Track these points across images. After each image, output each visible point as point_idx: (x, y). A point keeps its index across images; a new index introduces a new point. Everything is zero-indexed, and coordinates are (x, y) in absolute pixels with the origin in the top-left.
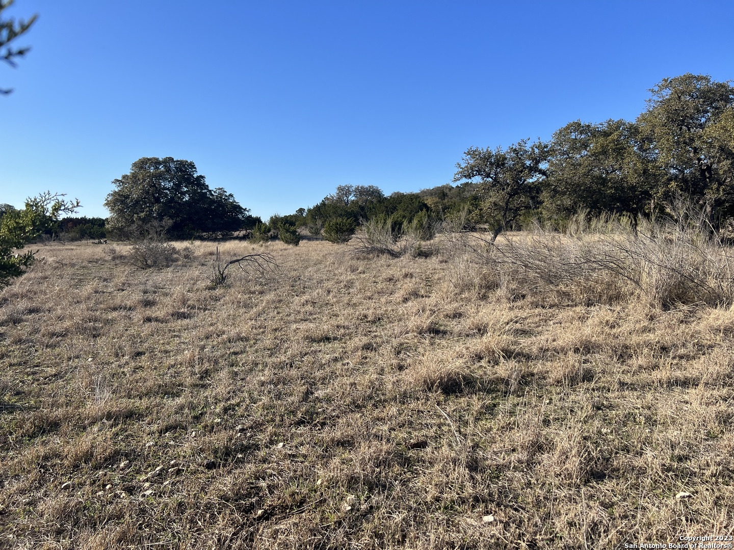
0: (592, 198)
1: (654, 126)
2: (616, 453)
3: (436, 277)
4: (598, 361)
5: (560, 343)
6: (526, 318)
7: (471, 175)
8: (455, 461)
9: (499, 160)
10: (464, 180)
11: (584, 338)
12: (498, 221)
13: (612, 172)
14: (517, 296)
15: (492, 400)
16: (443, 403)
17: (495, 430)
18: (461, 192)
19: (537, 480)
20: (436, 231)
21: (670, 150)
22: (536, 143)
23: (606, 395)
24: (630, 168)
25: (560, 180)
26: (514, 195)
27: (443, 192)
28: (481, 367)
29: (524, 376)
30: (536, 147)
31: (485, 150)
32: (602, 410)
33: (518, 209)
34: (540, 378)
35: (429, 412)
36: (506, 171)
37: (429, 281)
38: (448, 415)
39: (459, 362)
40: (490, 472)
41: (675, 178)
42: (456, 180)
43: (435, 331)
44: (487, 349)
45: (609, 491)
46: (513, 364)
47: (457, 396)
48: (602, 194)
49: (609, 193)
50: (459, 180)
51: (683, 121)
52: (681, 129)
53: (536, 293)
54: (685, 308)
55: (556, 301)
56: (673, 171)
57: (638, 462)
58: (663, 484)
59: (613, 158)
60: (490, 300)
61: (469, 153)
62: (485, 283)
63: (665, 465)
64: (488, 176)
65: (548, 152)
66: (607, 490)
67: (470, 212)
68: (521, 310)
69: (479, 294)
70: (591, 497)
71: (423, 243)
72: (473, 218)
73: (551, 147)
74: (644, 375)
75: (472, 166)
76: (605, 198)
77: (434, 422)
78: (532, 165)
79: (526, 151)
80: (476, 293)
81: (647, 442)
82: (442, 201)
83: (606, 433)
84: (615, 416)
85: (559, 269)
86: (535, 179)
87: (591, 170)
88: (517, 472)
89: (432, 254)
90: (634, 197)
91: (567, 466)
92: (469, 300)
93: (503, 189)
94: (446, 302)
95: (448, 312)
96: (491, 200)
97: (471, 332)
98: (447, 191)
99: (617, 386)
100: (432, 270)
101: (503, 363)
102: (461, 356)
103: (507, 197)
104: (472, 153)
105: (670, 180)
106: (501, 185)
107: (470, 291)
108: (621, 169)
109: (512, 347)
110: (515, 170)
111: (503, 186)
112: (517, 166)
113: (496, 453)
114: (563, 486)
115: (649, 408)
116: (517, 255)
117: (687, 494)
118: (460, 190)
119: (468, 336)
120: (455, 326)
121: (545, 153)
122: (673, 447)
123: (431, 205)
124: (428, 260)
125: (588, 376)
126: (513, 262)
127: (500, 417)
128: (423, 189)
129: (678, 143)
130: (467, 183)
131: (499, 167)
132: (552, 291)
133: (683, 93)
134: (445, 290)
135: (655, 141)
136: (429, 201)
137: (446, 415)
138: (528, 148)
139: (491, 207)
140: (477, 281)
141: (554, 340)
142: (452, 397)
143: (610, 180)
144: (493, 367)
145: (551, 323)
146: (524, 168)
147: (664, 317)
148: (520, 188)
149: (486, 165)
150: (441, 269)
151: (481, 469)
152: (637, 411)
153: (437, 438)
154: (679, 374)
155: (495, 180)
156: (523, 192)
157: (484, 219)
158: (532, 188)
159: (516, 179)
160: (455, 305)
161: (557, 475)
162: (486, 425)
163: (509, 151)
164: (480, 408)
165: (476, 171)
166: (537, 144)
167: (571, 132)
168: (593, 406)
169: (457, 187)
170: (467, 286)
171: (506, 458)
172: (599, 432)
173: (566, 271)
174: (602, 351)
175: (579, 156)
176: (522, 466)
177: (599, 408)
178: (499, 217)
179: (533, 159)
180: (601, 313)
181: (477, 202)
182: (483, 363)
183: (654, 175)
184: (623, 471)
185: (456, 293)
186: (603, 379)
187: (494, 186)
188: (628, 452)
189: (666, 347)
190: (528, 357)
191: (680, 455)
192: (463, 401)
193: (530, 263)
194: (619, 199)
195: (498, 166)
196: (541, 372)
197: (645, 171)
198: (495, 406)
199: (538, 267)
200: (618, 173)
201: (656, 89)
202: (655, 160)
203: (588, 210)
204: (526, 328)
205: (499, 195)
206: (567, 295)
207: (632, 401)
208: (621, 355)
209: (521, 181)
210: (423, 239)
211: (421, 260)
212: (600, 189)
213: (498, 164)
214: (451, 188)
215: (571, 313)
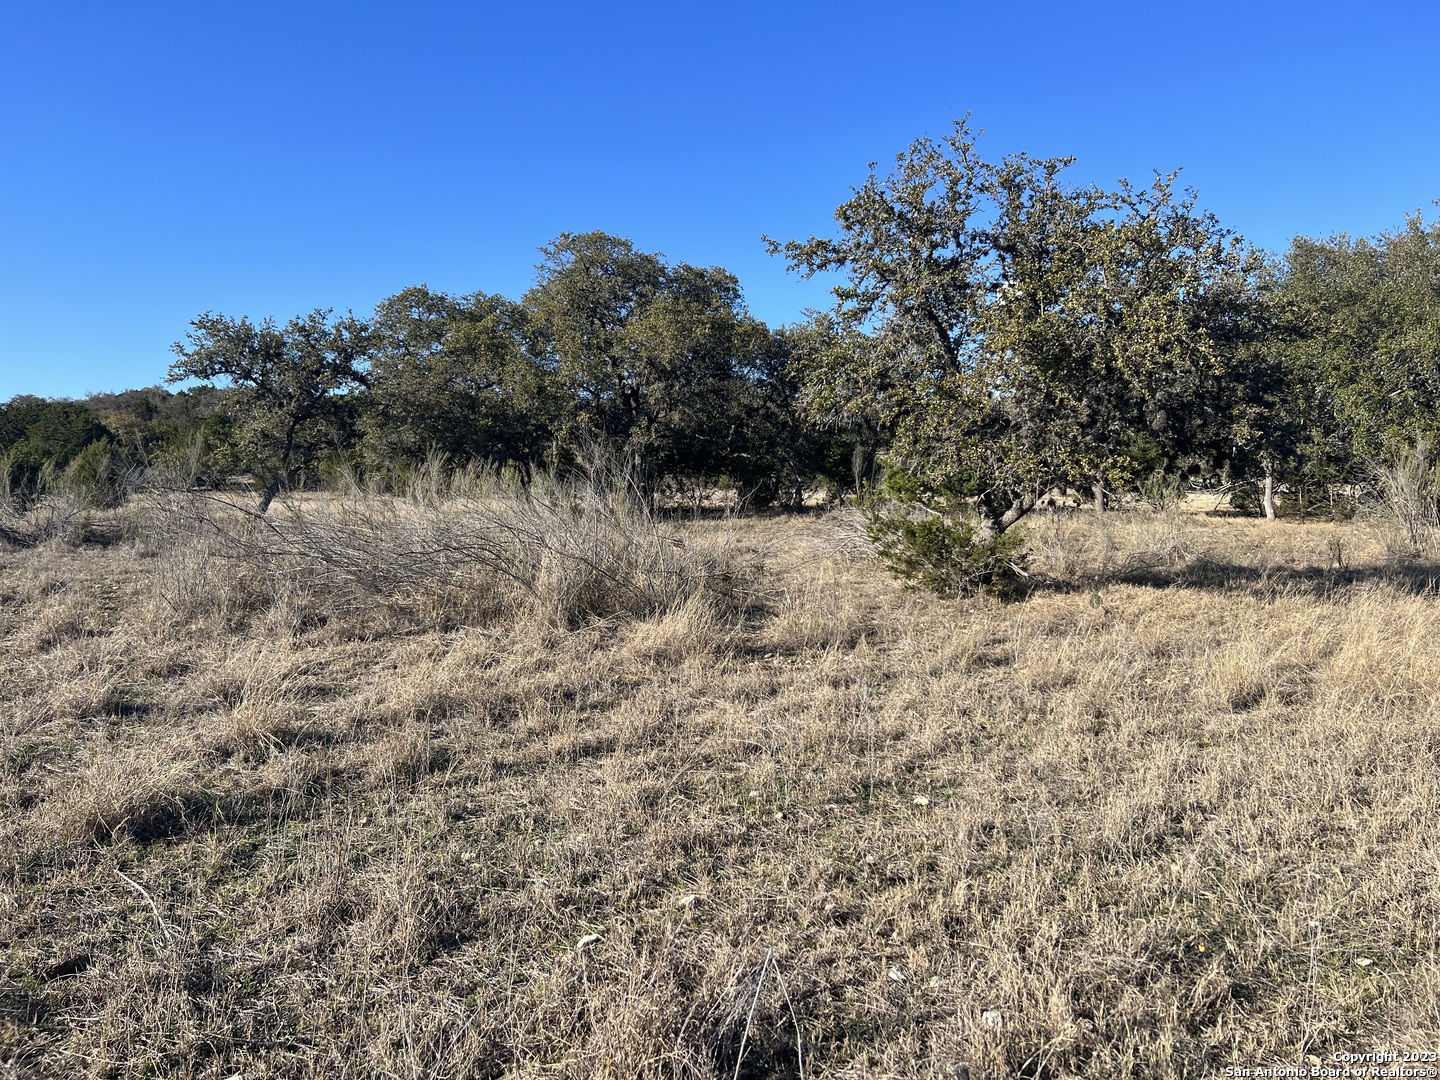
0: (452, 432)
1: (550, 313)
2: (485, 892)
3: (129, 589)
4: (457, 732)
5: (392, 704)
6: (328, 664)
7: (209, 372)
8: (157, 983)
9: (268, 347)
10: (194, 382)
11: (436, 691)
12: (273, 470)
13: (486, 387)
14: (309, 621)
15: (250, 837)
16: (136, 863)
17: (253, 899)
18: (190, 405)
19: (338, 978)
20: (129, 489)
21: (576, 357)
22: (345, 320)
23: (473, 791)
24: (516, 382)
25: (394, 395)
26: (304, 418)
27: (148, 403)
28: (228, 772)
29: (318, 777)
30: (345, 328)
31: (238, 322)
32: (464, 819)
33: (312, 447)
34: (350, 778)
35: (99, 888)
36: (286, 370)
37: (110, 598)
38: (147, 888)
39: (178, 769)
40: (240, 986)
41: (584, 405)
42: (173, 379)
43: (122, 708)
44: (242, 733)
45: (469, 964)
46: (294, 757)
47: (169, 844)
48: (471, 426)
49: (483, 426)
50: (181, 379)
51: (594, 310)
52: (592, 323)
53: (348, 612)
54: (602, 623)
55: (388, 626)
56: (583, 394)
57: (520, 900)
58: (558, 929)
59: (487, 362)
60: (254, 631)
61: (201, 325)
62: (243, 598)
63: (561, 896)
64: (247, 375)
65: (368, 339)
66: (465, 963)
67: (209, 448)
68: (318, 649)
69: (229, 620)
70: (438, 984)
71: (98, 514)
72: (216, 463)
73: (374, 331)
74: (536, 746)
75: (211, 352)
76: (476, 434)
77: (110, 908)
78: (338, 362)
79: (325, 334)
80: (223, 618)
81: (537, 861)
82: (143, 423)
83: (468, 861)
84: (485, 826)
85: (391, 564)
86: (343, 391)
87: (450, 380)
88: (298, 972)
89: (120, 538)
90: (525, 434)
91: (396, 935)
92: (205, 635)
93: (281, 406)
94: (153, 642)
95: (157, 665)
96: (255, 426)
97: (209, 702)
98: (157, 402)
99: (489, 772)
100: (120, 573)
101: (276, 757)
102: (179, 755)
103: (290, 421)
104: (210, 326)
105: (579, 408)
106: (275, 396)
107: (209, 616)
108: (500, 382)
109: (296, 724)
110: (304, 368)
111: (279, 399)
112: (309, 362)
113: (252, 945)
114: (387, 977)
115: (542, 803)
116: (310, 538)
117: (594, 937)
118: (187, 401)
119: (200, 710)
120: (171, 693)
121: (362, 340)
122: (575, 861)
123: (117, 429)
124: (110, 552)
125: (440, 761)
126: (300, 554)
127: (265, 868)
128: (95, 393)
129: (588, 346)
130: (205, 388)
131: (271, 360)
132: (379, 606)
133: (592, 263)
134: (149, 617)
135: (554, 340)
136: (112, 421)
137: (140, 888)
138: (329, 325)
139: (255, 440)
140: (224, 593)
141: (381, 701)
142: (159, 847)
143: (484, 401)
144: (255, 768)
145: (377, 668)
146: (323, 366)
147: (571, 641)
148: (314, 406)
149: (241, 353)
150: (141, 571)
151: (220, 985)
152: (521, 811)
153: (115, 943)
154: (589, 736)
155: (262, 385)
156: (323, 413)
157: (243, 465)
158: (340, 407)
159: (307, 388)
160: (171, 648)
161: (376, 959)
162: (234, 891)
163: (290, 329)
164: (223, 858)
165: (220, 363)
166: (347, 322)
167: (411, 307)
168: (449, 814)
169: (181, 394)
170: (203, 606)
171: (275, 949)
172: (457, 861)
173: (405, 567)
174: (467, 711)
175: (428, 353)
176: (308, 958)
177: (458, 817)
178: (273, 462)
179: (341, 351)
180: (469, 642)
181: (227, 429)
182: (232, 764)
183: (555, 398)
184: (495, 921)
185: (178, 623)
186: (467, 763)
187: (260, 397)
188: (504, 885)
189: (572, 692)
190: (327, 740)
191: (585, 874)
192: (183, 851)
193: (336, 554)
194: (500, 437)
195: (268, 357)
196: (353, 766)
197: (541, 390)
198: (255, 847)
199: (352, 562)
200: (497, 390)
201: (551, 249)
202: (555, 372)
203: (447, 454)
204: (327, 682)
205: (272, 416)
206: (407, 612)
207: (513, 794)
208: (500, 715)
209: (317, 391)
210: (97, 503)
211: (94, 552)
212: (466, 417)
213: (268, 353)
214: (166, 397)
215: (413, 646)
